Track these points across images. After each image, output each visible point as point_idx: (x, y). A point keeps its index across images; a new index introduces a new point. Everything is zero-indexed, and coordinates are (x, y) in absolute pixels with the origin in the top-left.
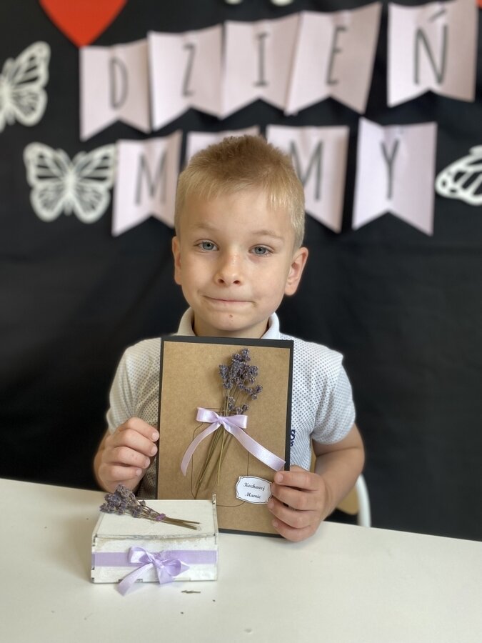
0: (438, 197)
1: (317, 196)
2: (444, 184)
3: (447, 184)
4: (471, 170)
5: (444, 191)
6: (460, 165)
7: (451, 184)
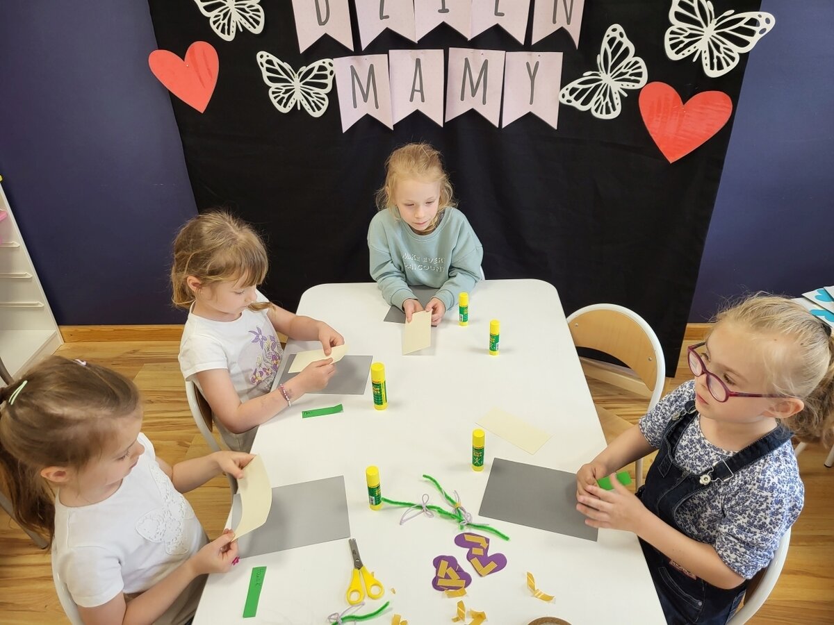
0: (561, 106)
1: (484, 102)
2: (563, 96)
3: (566, 98)
4: (581, 87)
5: (564, 101)
6: (574, 84)
7: (568, 97)
